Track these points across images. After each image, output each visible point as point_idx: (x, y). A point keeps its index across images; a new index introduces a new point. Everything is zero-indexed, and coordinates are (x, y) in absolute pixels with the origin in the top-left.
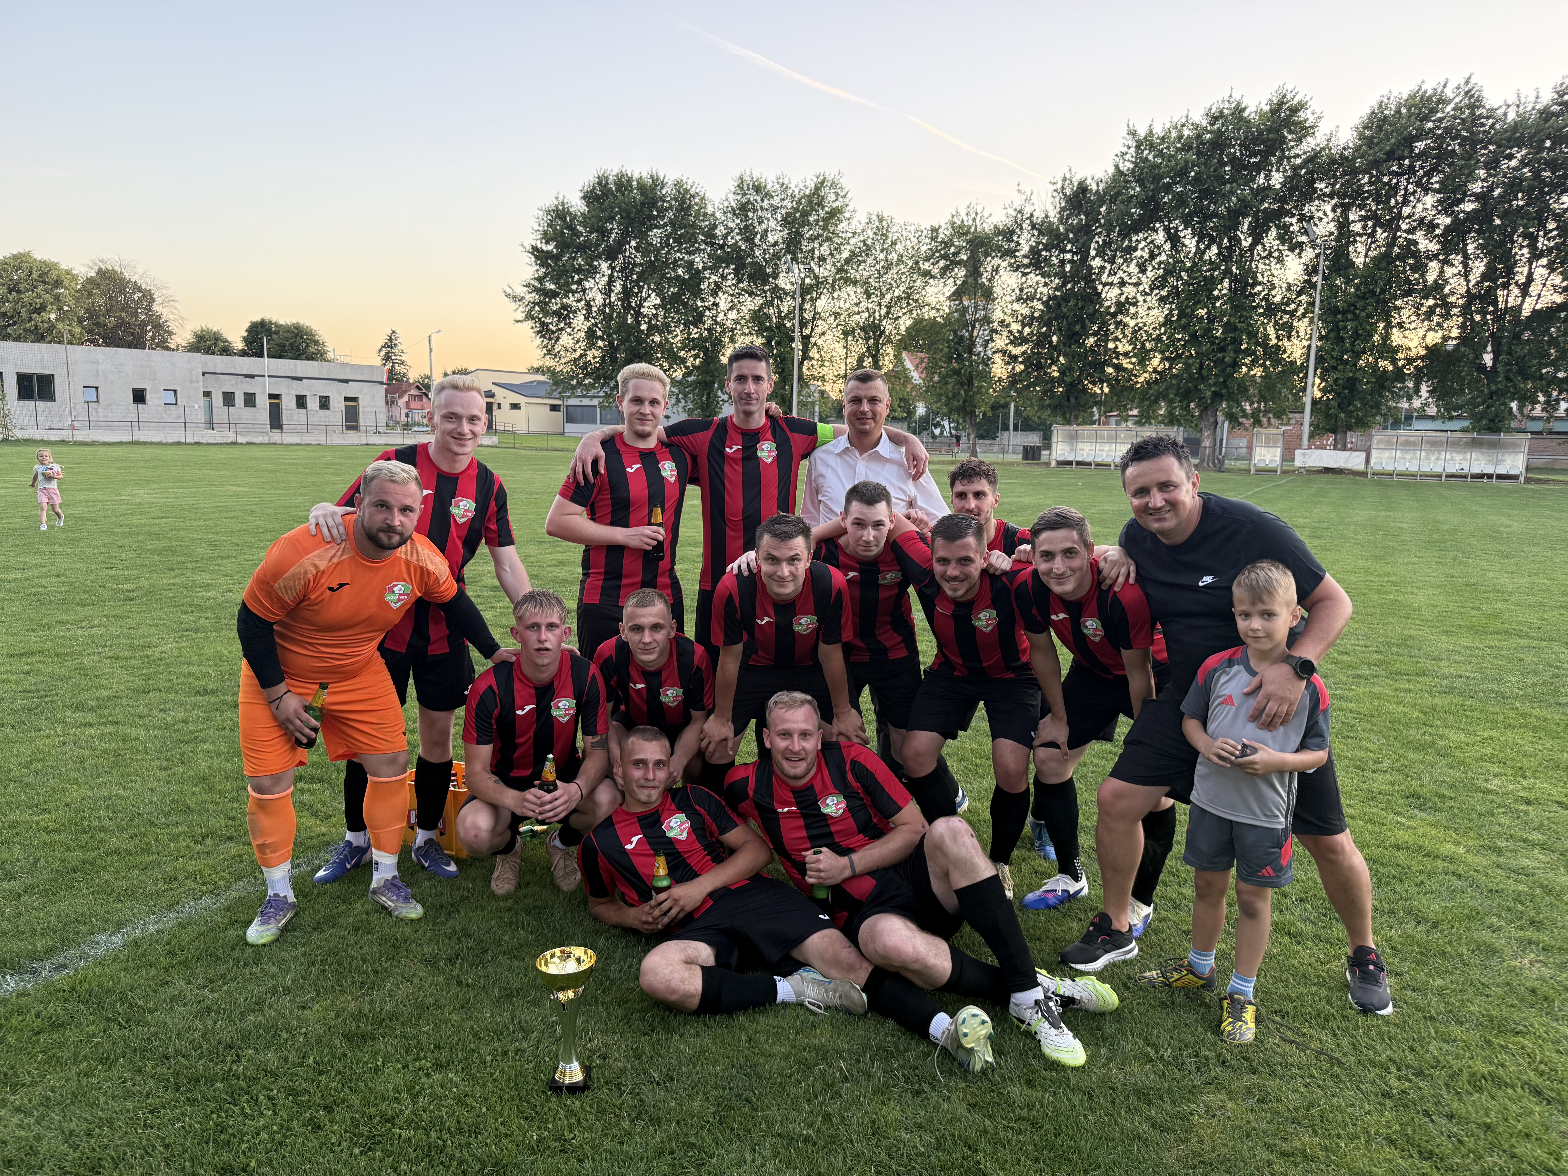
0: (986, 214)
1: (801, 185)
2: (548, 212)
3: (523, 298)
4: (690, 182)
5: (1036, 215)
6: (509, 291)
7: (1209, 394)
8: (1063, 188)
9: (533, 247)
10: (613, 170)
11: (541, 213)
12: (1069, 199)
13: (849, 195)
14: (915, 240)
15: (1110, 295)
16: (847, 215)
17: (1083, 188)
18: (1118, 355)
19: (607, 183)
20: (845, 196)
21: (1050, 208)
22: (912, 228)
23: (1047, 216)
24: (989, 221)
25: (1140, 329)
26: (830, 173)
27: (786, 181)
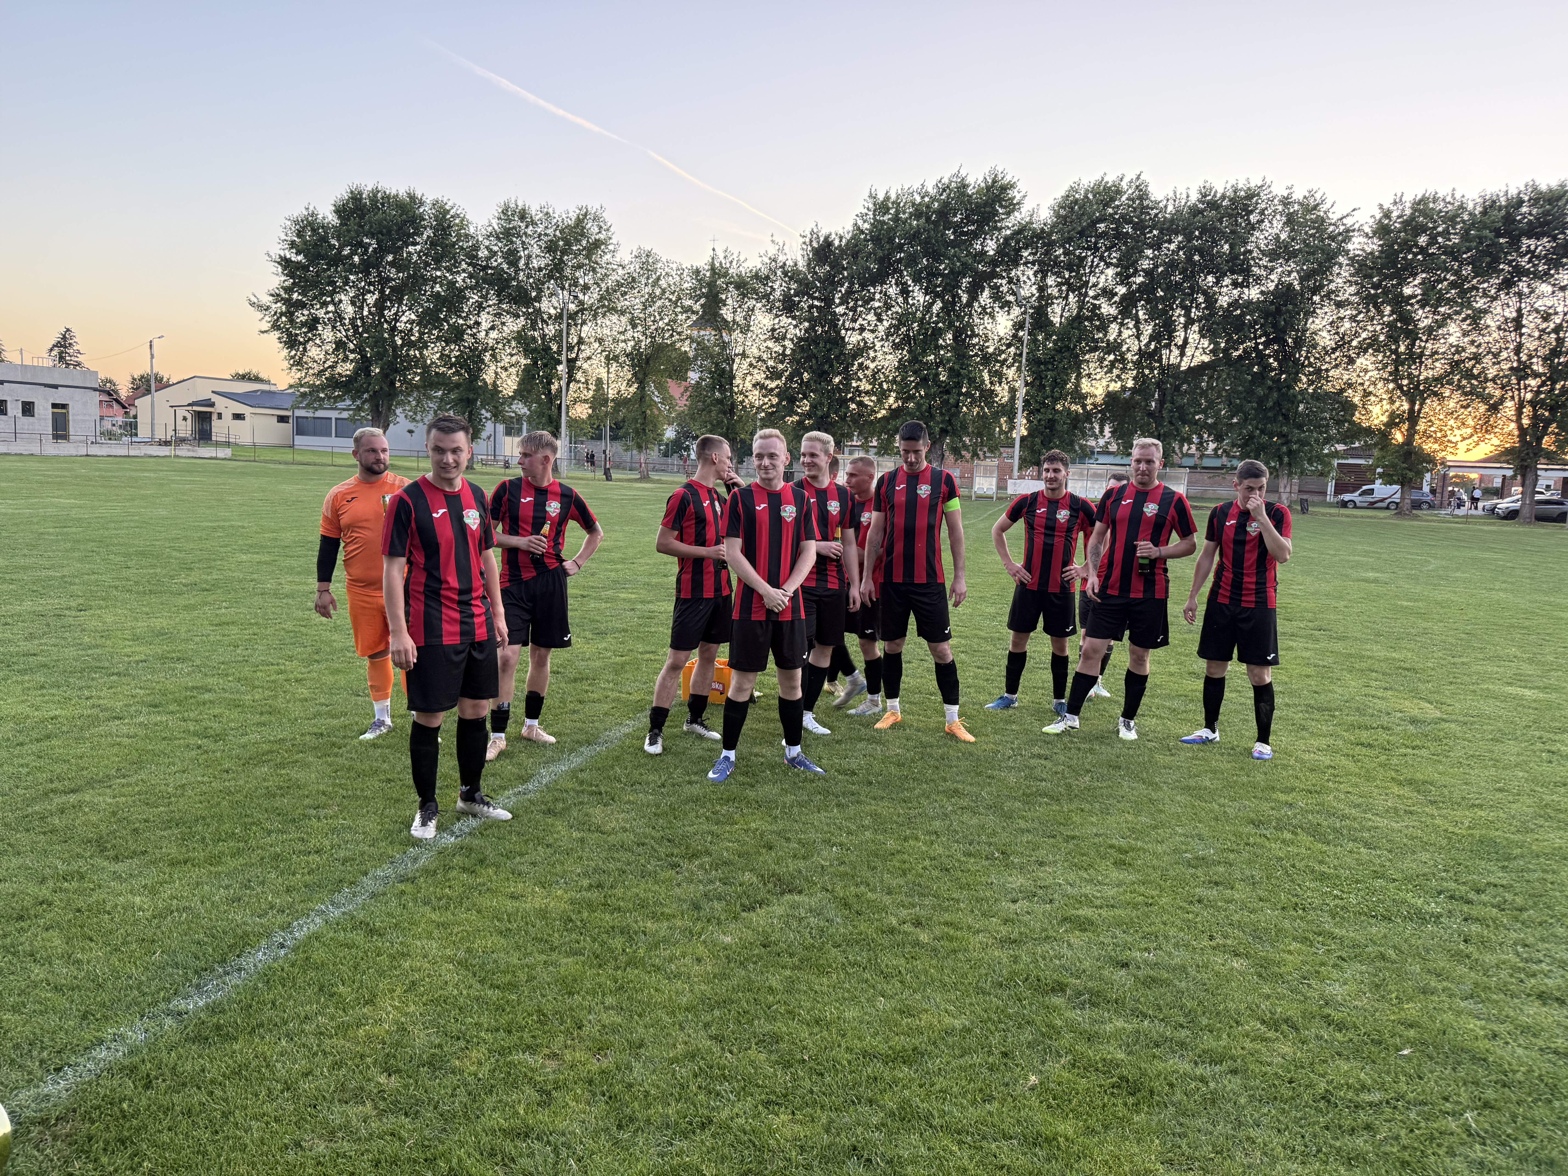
0: (742, 259)
1: (564, 216)
2: (296, 222)
3: (268, 308)
4: (450, 204)
5: (788, 263)
6: (254, 300)
7: (937, 429)
8: (811, 241)
9: (280, 257)
10: (367, 184)
11: (289, 223)
12: (816, 252)
13: (612, 229)
14: (678, 278)
15: (852, 339)
16: (611, 247)
17: (828, 243)
18: (861, 392)
19: (361, 198)
20: (608, 230)
21: (799, 258)
22: (674, 266)
23: (796, 265)
24: (745, 265)
25: (879, 370)
26: (593, 206)
27: (551, 211)
